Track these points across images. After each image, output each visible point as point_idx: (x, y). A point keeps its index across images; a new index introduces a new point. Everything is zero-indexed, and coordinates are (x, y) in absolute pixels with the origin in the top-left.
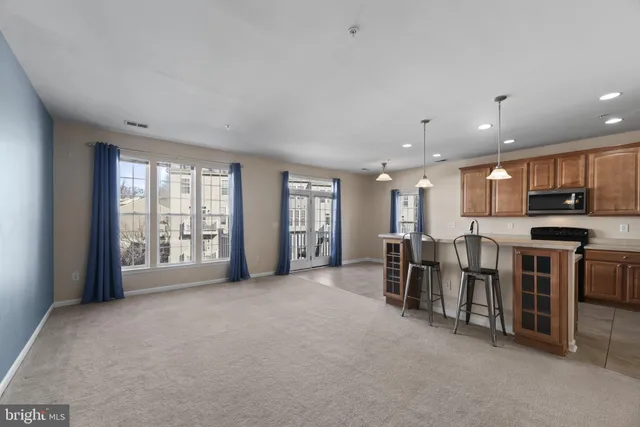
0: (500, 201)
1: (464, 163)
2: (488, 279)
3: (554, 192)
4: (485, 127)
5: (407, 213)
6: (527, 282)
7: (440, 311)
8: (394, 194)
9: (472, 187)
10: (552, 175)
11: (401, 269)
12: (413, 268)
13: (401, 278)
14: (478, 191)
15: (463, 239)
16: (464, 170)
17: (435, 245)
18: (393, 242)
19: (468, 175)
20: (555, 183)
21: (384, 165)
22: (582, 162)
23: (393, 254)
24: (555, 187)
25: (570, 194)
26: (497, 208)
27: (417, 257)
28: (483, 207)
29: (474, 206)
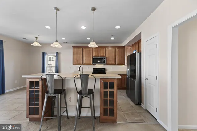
0: (85, 60)
1: (74, 45)
2: (91, 96)
3: (99, 57)
4: (84, 28)
5: (50, 63)
6: (106, 94)
7: (65, 114)
8: (44, 54)
9: (77, 54)
10: (98, 52)
11: (40, 98)
12: (48, 97)
13: (40, 103)
14: (79, 56)
15: (79, 76)
16: (74, 47)
17: (62, 81)
18: (34, 80)
19: (75, 49)
20: (99, 55)
21: (37, 38)
22: (105, 49)
23: (34, 88)
24: (99, 56)
25: (102, 58)
26: (84, 62)
27: (51, 90)
28: (80, 62)
29: (77, 61)
